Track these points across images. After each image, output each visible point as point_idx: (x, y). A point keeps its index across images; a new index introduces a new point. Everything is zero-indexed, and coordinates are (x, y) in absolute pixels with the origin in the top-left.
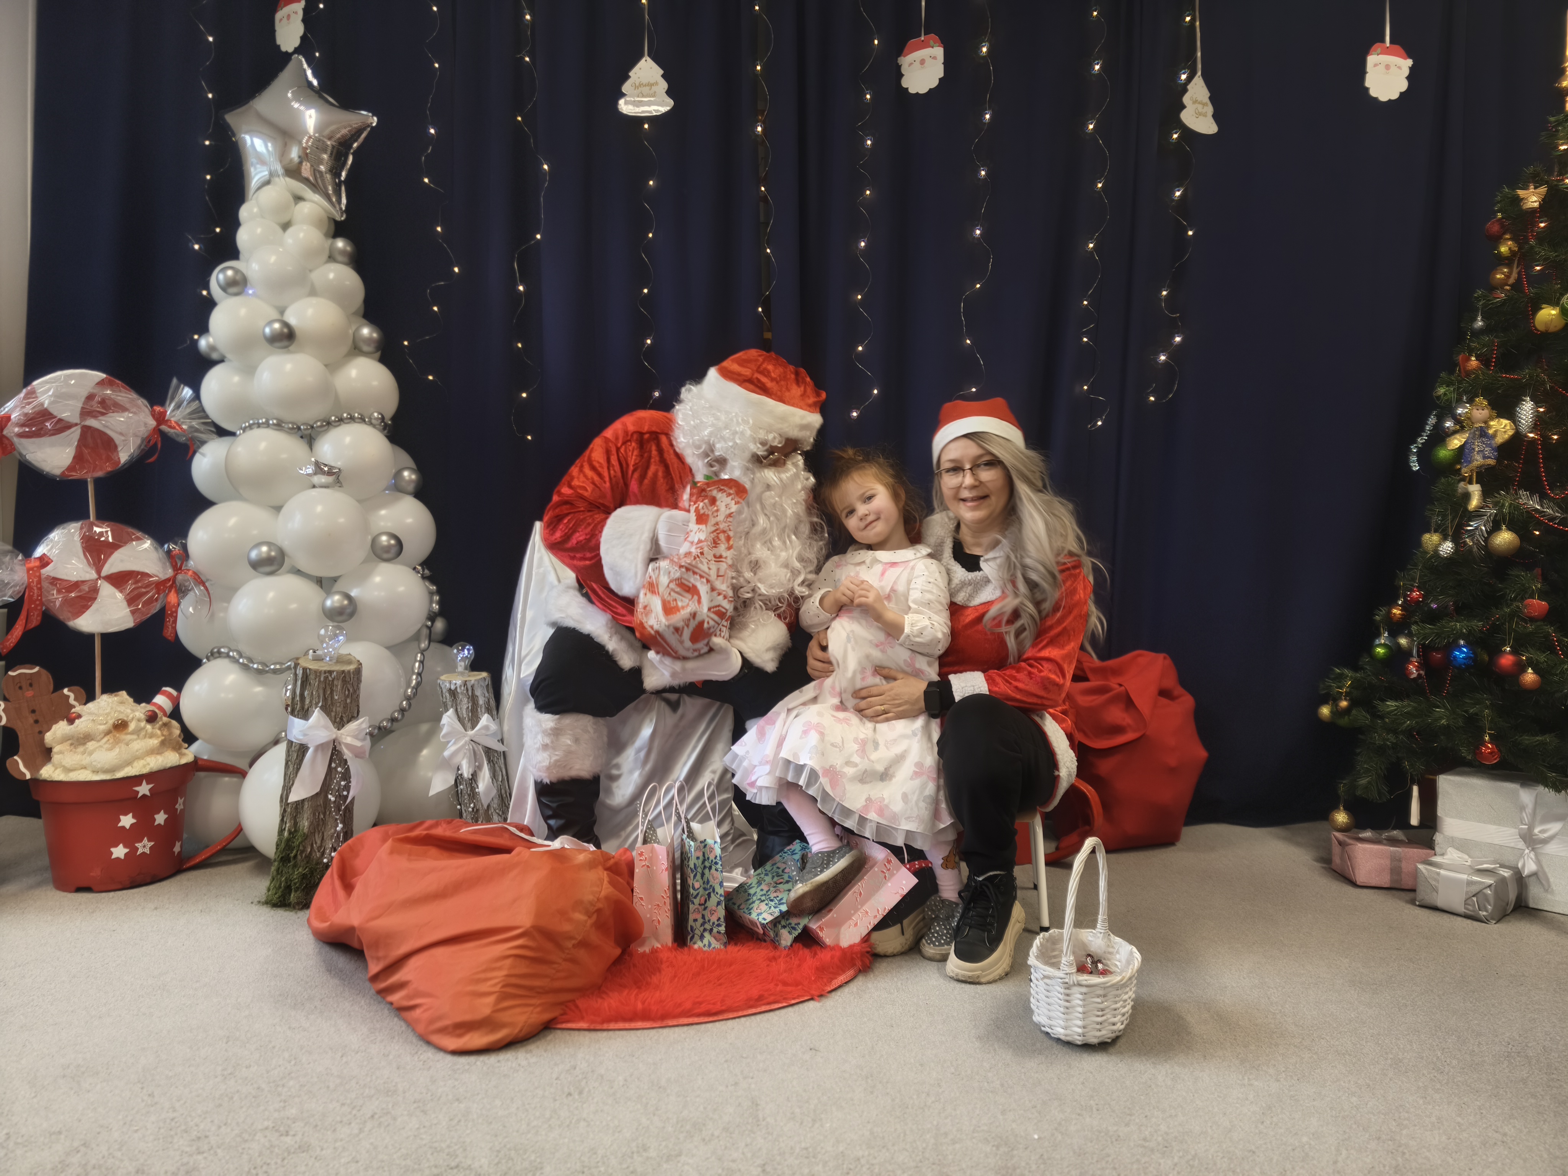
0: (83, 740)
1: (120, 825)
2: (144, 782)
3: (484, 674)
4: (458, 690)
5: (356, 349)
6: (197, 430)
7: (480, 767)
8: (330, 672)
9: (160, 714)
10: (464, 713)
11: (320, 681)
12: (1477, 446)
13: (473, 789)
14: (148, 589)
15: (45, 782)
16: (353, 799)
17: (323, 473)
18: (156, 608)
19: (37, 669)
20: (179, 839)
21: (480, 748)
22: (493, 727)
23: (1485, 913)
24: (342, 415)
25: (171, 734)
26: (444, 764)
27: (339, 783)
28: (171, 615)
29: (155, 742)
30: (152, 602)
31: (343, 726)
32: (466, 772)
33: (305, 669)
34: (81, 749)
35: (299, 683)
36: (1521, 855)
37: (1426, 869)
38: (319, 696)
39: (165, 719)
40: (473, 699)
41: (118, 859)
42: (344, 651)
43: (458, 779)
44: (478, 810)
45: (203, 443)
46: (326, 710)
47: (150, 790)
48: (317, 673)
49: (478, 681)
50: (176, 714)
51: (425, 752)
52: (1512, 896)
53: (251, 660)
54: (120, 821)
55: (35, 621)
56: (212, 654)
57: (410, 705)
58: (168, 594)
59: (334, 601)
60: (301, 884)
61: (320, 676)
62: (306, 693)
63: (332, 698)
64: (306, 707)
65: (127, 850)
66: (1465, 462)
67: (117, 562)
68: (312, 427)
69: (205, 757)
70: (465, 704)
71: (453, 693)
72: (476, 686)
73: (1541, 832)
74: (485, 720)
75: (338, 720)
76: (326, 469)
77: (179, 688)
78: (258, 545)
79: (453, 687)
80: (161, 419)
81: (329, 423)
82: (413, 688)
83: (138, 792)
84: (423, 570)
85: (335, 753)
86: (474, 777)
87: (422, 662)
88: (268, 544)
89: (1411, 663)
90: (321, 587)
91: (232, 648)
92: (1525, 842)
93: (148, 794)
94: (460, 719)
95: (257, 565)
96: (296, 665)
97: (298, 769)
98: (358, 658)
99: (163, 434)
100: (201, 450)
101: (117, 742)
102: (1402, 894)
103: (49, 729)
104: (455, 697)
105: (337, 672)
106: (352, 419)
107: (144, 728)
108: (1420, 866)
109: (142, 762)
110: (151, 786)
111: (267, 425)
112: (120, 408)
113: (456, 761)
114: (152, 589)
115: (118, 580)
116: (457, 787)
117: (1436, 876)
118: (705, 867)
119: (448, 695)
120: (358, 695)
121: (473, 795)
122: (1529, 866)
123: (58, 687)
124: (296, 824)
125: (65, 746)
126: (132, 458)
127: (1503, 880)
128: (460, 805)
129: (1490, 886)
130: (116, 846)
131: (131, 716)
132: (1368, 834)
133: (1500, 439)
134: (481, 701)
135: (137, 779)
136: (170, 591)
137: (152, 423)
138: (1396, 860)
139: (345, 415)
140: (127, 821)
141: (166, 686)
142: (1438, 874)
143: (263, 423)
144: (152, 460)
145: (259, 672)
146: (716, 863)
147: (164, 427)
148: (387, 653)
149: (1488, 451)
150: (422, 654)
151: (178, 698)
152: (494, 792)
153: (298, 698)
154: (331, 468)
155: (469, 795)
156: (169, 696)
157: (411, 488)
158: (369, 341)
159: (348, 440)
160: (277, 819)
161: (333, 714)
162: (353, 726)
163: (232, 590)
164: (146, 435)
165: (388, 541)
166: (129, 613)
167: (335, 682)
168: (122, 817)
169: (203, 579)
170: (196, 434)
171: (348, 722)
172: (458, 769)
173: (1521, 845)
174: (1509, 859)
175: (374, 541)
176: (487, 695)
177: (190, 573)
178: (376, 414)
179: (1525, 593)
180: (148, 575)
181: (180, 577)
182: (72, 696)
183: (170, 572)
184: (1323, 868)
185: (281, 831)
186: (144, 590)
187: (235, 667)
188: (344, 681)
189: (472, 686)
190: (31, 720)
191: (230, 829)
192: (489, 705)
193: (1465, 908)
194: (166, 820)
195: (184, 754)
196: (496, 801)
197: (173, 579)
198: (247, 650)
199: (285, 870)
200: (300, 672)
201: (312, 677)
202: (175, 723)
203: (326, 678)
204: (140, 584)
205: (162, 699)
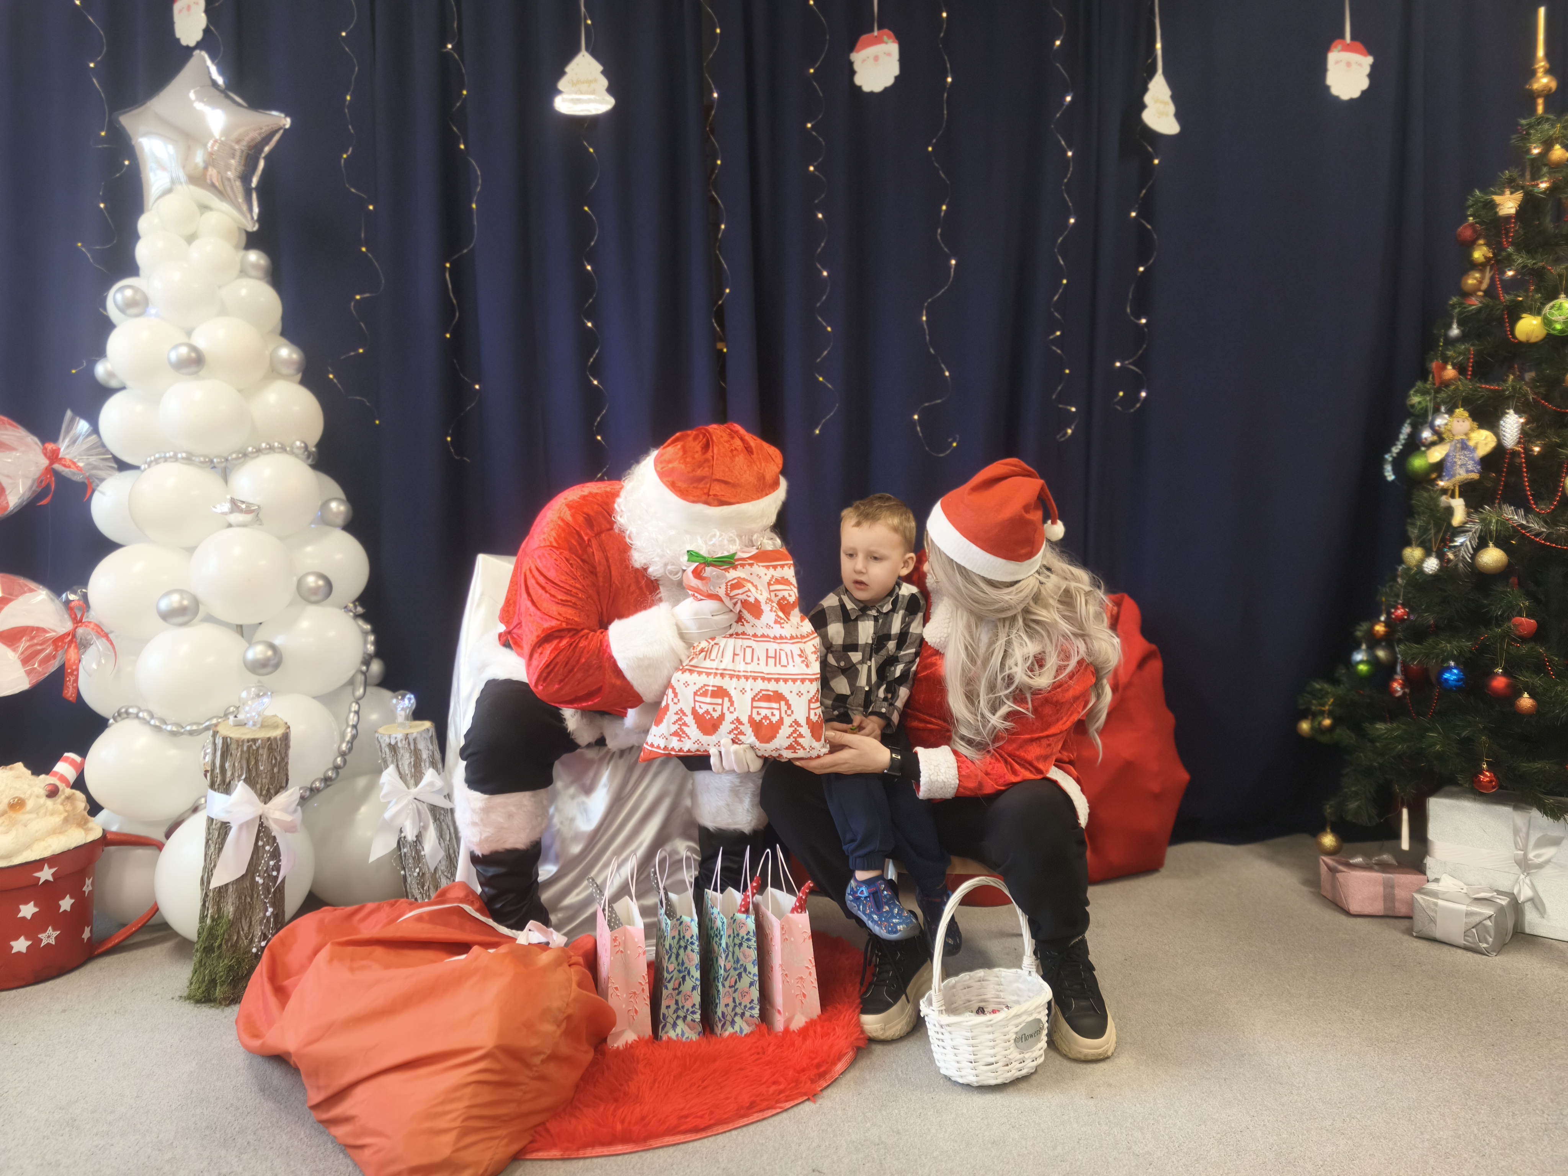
1: (20, 915)
2: (46, 866)
3: (427, 724)
4: (399, 745)
5: (272, 373)
6: (95, 468)
7: (425, 828)
8: (254, 740)
9: (61, 786)
10: (406, 769)
11: (242, 751)
12: (1459, 458)
13: (418, 852)
14: (44, 646)
16: (284, 878)
17: (241, 511)
18: (54, 666)
20: (89, 923)
21: (425, 806)
22: (439, 783)
23: (1485, 945)
24: (260, 445)
25: (74, 808)
26: (386, 826)
27: (267, 863)
28: (72, 674)
29: (57, 820)
30: (49, 661)
31: (270, 799)
32: (410, 835)
33: (225, 739)
35: (219, 753)
36: (1517, 881)
37: (1423, 899)
38: (242, 768)
39: (68, 791)
40: (416, 753)
41: (19, 953)
42: (269, 713)
43: (401, 842)
44: (423, 874)
45: (102, 480)
46: (250, 782)
47: (53, 875)
48: (240, 743)
49: (421, 733)
50: (80, 784)
51: (364, 809)
52: (1510, 925)
53: (164, 722)
54: (19, 911)
56: (119, 714)
57: (345, 762)
58: (67, 651)
59: (257, 652)
60: (228, 976)
61: (243, 745)
62: (227, 765)
63: (257, 768)
64: (228, 780)
65: (29, 943)
66: (1448, 475)
67: (9, 618)
68: (227, 460)
69: (114, 828)
70: (406, 760)
71: (393, 748)
72: (419, 739)
73: (1536, 856)
74: (430, 775)
75: (264, 792)
76: (243, 506)
77: (83, 753)
78: (169, 593)
79: (393, 742)
80: (52, 458)
81: (245, 455)
82: (348, 742)
83: (39, 879)
84: (355, 607)
85: (262, 830)
86: (419, 837)
87: (357, 713)
88: (180, 591)
89: (1395, 680)
90: (242, 635)
91: (143, 708)
92: (1520, 867)
93: (51, 879)
94: (402, 776)
95: (165, 616)
96: (215, 734)
97: (222, 851)
98: (285, 720)
99: (54, 474)
100: (99, 488)
101: (13, 824)
102: (1397, 922)
104: (395, 752)
105: (262, 740)
106: (271, 448)
107: (44, 805)
108: (1417, 896)
109: (42, 844)
110: (54, 870)
111: (175, 459)
112: (6, 448)
113: (398, 822)
114: (49, 646)
115: (10, 638)
116: (400, 850)
117: (1433, 907)
118: (680, 947)
119: (387, 750)
120: (287, 763)
121: (418, 858)
122: (1525, 893)
124: (219, 910)
126: (21, 503)
127: (1501, 910)
128: (404, 869)
129: (1490, 917)
130: (16, 938)
131: (29, 792)
132: (1359, 860)
133: (1482, 451)
134: (425, 755)
135: (38, 864)
136: (69, 647)
137: (44, 462)
138: (1389, 887)
139: (264, 445)
140: (28, 910)
141: (68, 751)
142: (1436, 904)
143: (170, 457)
144: (44, 502)
145: (173, 734)
146: (692, 943)
147: (54, 467)
148: (316, 705)
149: (1471, 465)
150: (357, 703)
151: (82, 764)
152: (442, 854)
153: (218, 771)
154: (249, 505)
155: (414, 858)
156: (72, 763)
157: (341, 520)
158: (288, 362)
159: (267, 472)
160: (199, 904)
161: (258, 786)
162: (282, 799)
163: (140, 643)
164: (37, 476)
165: (316, 582)
166: (24, 674)
167: (260, 751)
168: (22, 907)
169: (106, 630)
170: (94, 472)
171: (276, 793)
172: (401, 831)
173: (1516, 869)
174: (1505, 886)
175: (300, 582)
176: (431, 747)
177: (92, 626)
178: (297, 444)
179: (1512, 611)
180: (44, 631)
181: (80, 631)
183: (68, 626)
184: (1312, 892)
185: (204, 916)
186: (39, 648)
187: (146, 729)
188: (271, 749)
189: (415, 740)
191: (146, 909)
192: (433, 759)
193: (1465, 940)
194: (72, 905)
195: (91, 829)
196: (444, 863)
197: (72, 634)
198: (159, 712)
199: (209, 962)
200: (219, 742)
201: (233, 746)
202: (79, 794)
203: (249, 747)
204: (35, 641)
205: (64, 768)
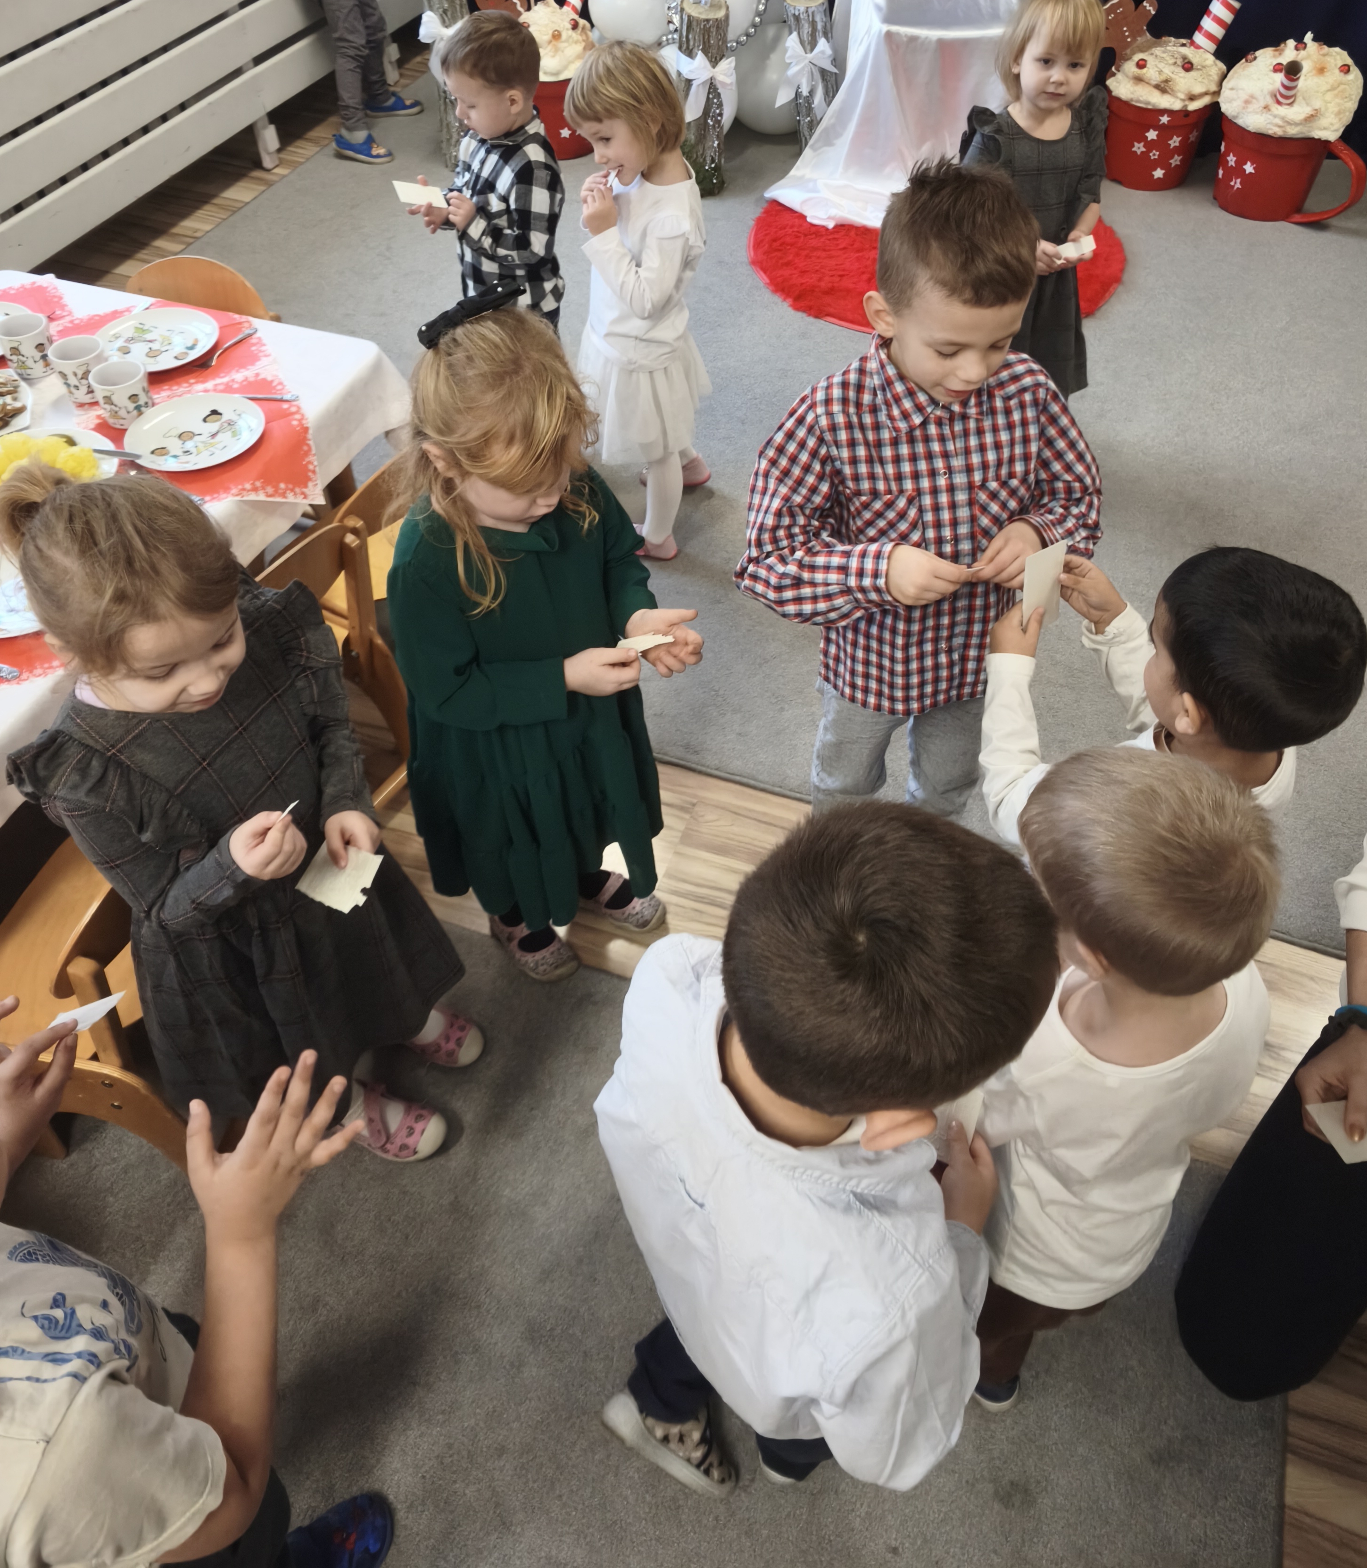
4: (802, 15)
7: (816, 87)
8: (708, 21)
9: (578, 19)
10: (805, 37)
11: (700, 29)
13: (810, 104)
21: (817, 68)
22: (828, 48)
25: (587, 38)
26: (788, 82)
27: (714, 112)
29: (580, 46)
31: (717, 64)
32: (805, 92)
33: (689, 16)
35: (685, 26)
38: (700, 39)
41: (563, 138)
43: (798, 95)
46: (705, 52)
48: (699, 21)
49: (818, 8)
50: (586, 12)
57: (762, 20)
61: (701, 23)
62: (690, 36)
63: (709, 42)
64: (690, 48)
70: (806, 29)
71: (798, 18)
72: (816, 11)
74: (823, 44)
75: (713, 60)
79: (797, 12)
85: (712, 88)
86: (812, 93)
94: (802, 42)
96: (683, 10)
101: (557, 50)
104: (799, 22)
105: (713, 20)
113: (797, 80)
116: (797, 101)
119: (793, 18)
120: (727, 37)
121: (809, 108)
130: (561, 129)
131: (560, 24)
134: (820, 26)
153: (684, 39)
155: (806, 108)
161: (710, 55)
162: (724, 64)
167: (711, 27)
171: (721, 61)
172: (799, 87)
176: (825, 19)
188: (718, 27)
189: (813, 13)
192: (825, 27)
200: (686, 18)
201: (694, 23)
203: (705, 26)
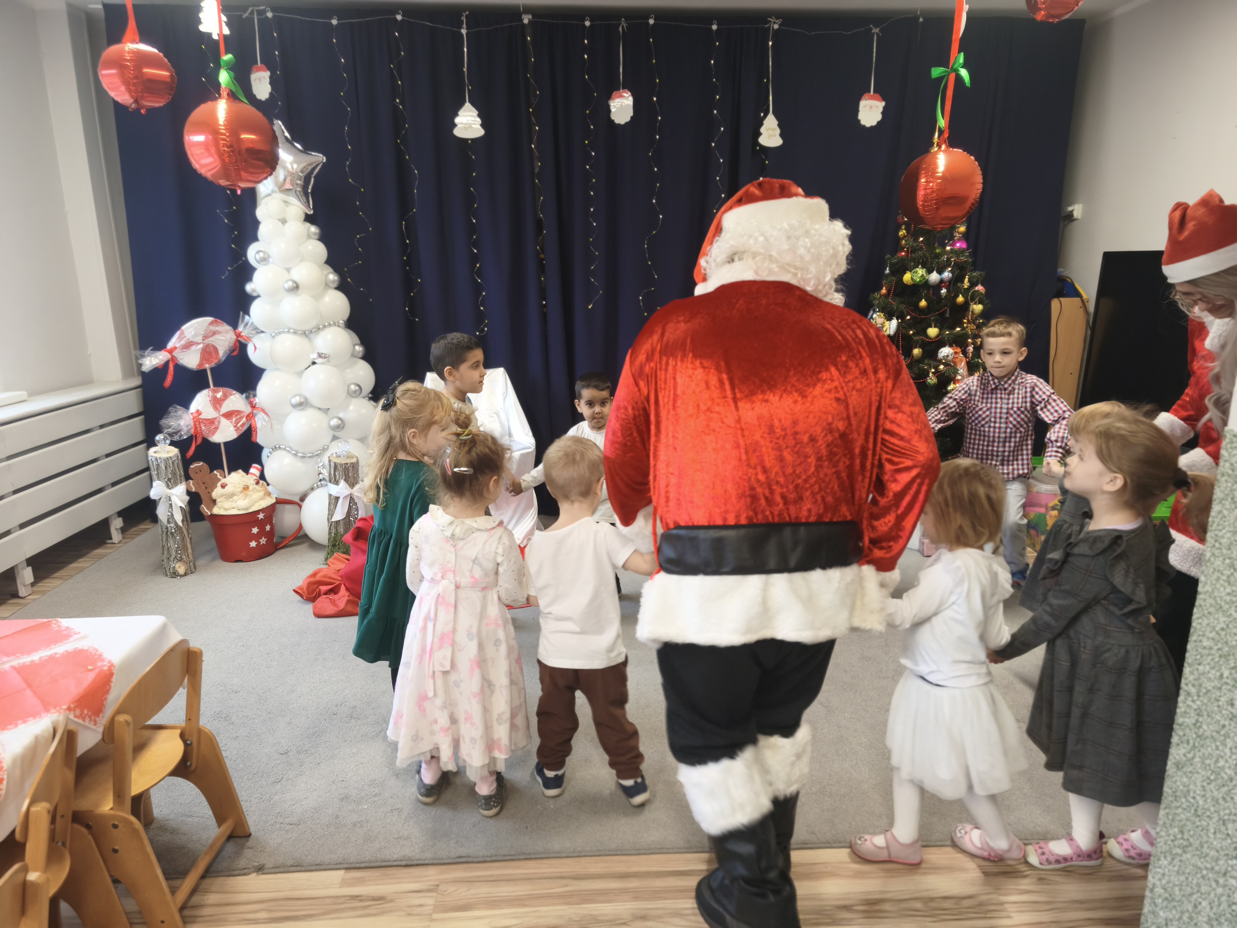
0: (232, 495)
2: (260, 513)
5: (327, 285)
9: (257, 478)
11: (342, 468)
14: (242, 418)
15: (216, 515)
17: (322, 357)
18: (245, 428)
19: (201, 463)
20: (274, 536)
24: (325, 323)
25: (265, 488)
28: (253, 432)
29: (261, 494)
30: (243, 425)
31: (354, 487)
33: (335, 463)
34: (231, 500)
35: (332, 469)
39: (261, 482)
42: (351, 453)
47: (263, 516)
48: (341, 465)
53: (297, 452)
54: (252, 531)
55: (199, 441)
56: (275, 447)
58: (251, 420)
59: (333, 421)
62: (336, 474)
63: (348, 475)
64: (337, 480)
65: (256, 543)
67: (227, 407)
68: (311, 332)
69: (278, 497)
75: (352, 484)
76: (323, 355)
78: (295, 396)
80: (238, 335)
81: (319, 329)
83: (258, 518)
88: (299, 395)
90: (326, 414)
91: (287, 445)
93: (262, 518)
95: (294, 406)
97: (336, 507)
99: (240, 342)
101: (246, 496)
103: (212, 491)
106: (329, 325)
107: (255, 488)
109: (258, 504)
110: (263, 514)
111: (289, 332)
112: (219, 333)
114: (244, 418)
115: (228, 415)
123: (212, 471)
124: (337, 530)
125: (222, 499)
126: (226, 355)
135: (258, 512)
137: (234, 337)
140: (255, 530)
141: (255, 463)
143: (287, 331)
145: (304, 457)
147: (240, 339)
151: (262, 469)
154: (326, 354)
156: (257, 468)
157: (361, 355)
158: (333, 282)
159: (329, 336)
160: (328, 529)
161: (349, 482)
163: (283, 418)
164: (232, 345)
165: (355, 387)
166: (236, 431)
168: (253, 529)
169: (263, 408)
175: (349, 386)
177: (259, 408)
178: (341, 322)
180: (241, 412)
181: (255, 411)
182: (218, 474)
183: (250, 409)
185: (330, 533)
186: (240, 420)
187: (289, 455)
190: (204, 488)
191: (298, 529)
194: (269, 529)
195: (271, 497)
197: (252, 413)
198: (295, 447)
201: (339, 466)
202: (265, 483)
203: (345, 467)
204: (238, 417)
205: (254, 470)
